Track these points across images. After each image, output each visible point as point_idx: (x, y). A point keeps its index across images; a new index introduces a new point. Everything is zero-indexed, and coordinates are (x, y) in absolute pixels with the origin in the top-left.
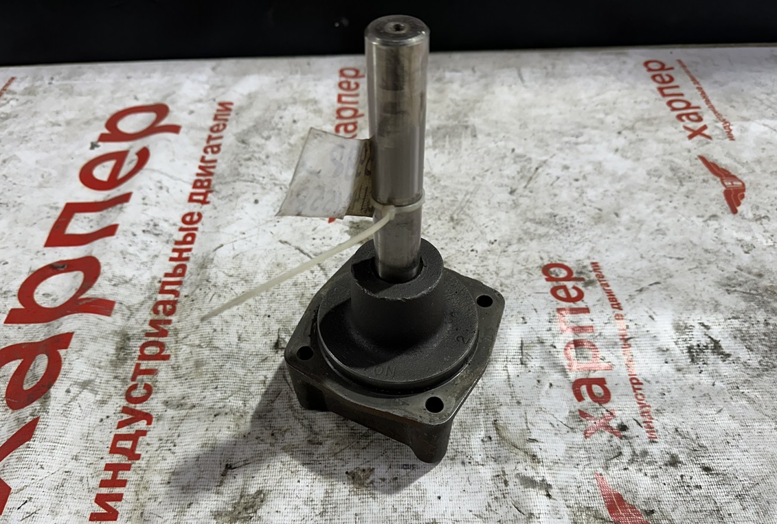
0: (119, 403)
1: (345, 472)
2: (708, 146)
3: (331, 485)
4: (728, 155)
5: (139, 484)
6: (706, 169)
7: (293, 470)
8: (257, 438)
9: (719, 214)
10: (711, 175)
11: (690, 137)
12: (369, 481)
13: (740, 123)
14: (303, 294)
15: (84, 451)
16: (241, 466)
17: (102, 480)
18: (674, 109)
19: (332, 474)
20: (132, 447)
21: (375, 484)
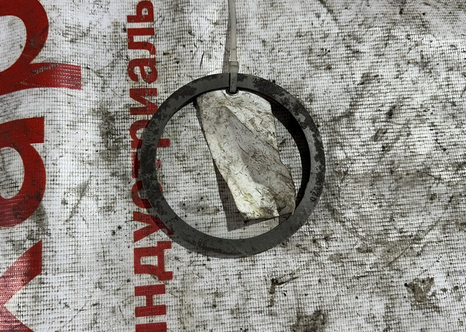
0: (127, 208)
1: (403, 284)
3: (391, 299)
5: (180, 309)
7: (348, 285)
8: (298, 246)
12: (430, 293)
14: (311, 50)
15: (105, 276)
16: (288, 282)
17: (137, 309)
19: (390, 287)
20: (159, 263)
21: (438, 296)
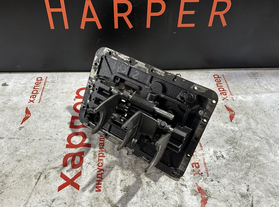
2: (227, 102)
4: (232, 105)
6: (226, 109)
9: (228, 122)
10: (227, 111)
11: (223, 100)
13: (236, 96)
18: (220, 91)
